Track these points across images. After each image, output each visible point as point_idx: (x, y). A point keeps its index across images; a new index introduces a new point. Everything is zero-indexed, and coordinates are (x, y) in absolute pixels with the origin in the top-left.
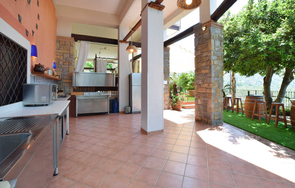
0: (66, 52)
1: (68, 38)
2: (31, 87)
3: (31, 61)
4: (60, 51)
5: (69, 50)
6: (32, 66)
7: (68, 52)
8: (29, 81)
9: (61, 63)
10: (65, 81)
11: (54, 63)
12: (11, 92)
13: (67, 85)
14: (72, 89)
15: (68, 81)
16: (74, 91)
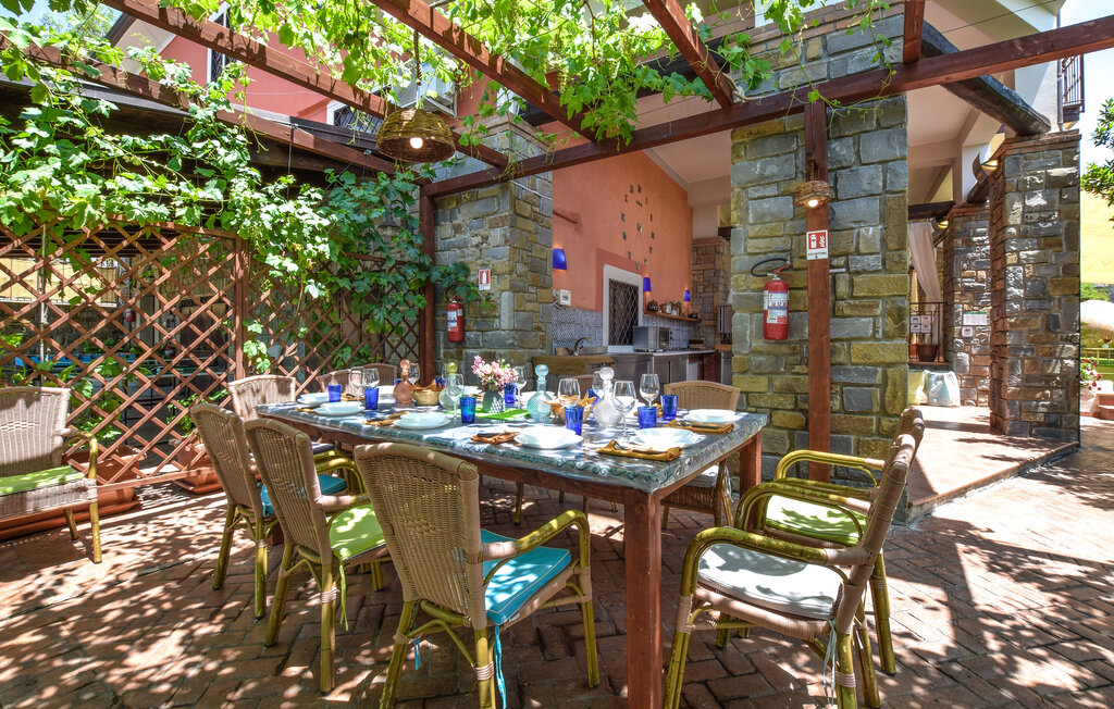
0: (708, 266)
1: (711, 238)
2: (645, 329)
3: (642, 298)
4: (698, 267)
5: (714, 263)
6: (644, 304)
7: (711, 266)
8: (641, 324)
9: (700, 289)
10: (707, 323)
11: (688, 291)
12: (623, 334)
13: (710, 331)
14: (719, 339)
15: (712, 323)
16: (722, 343)
